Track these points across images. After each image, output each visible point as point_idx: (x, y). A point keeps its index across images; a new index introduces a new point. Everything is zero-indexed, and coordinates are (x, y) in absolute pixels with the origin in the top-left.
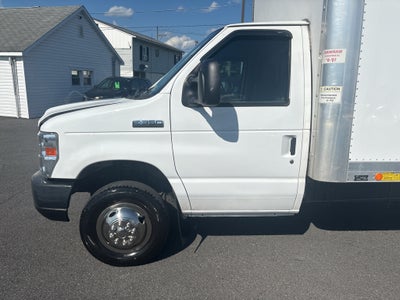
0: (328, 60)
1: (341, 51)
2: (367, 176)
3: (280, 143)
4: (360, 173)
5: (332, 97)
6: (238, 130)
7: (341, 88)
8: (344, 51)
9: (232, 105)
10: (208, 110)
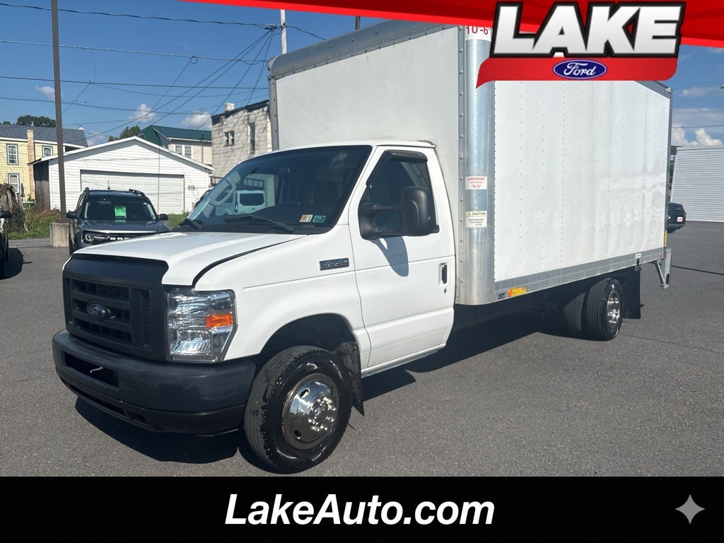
0: (474, 186)
1: (483, 179)
2: (504, 294)
3: (437, 273)
4: (501, 291)
5: (480, 222)
6: (407, 262)
7: (486, 212)
8: (486, 178)
9: (401, 236)
10: (382, 240)
